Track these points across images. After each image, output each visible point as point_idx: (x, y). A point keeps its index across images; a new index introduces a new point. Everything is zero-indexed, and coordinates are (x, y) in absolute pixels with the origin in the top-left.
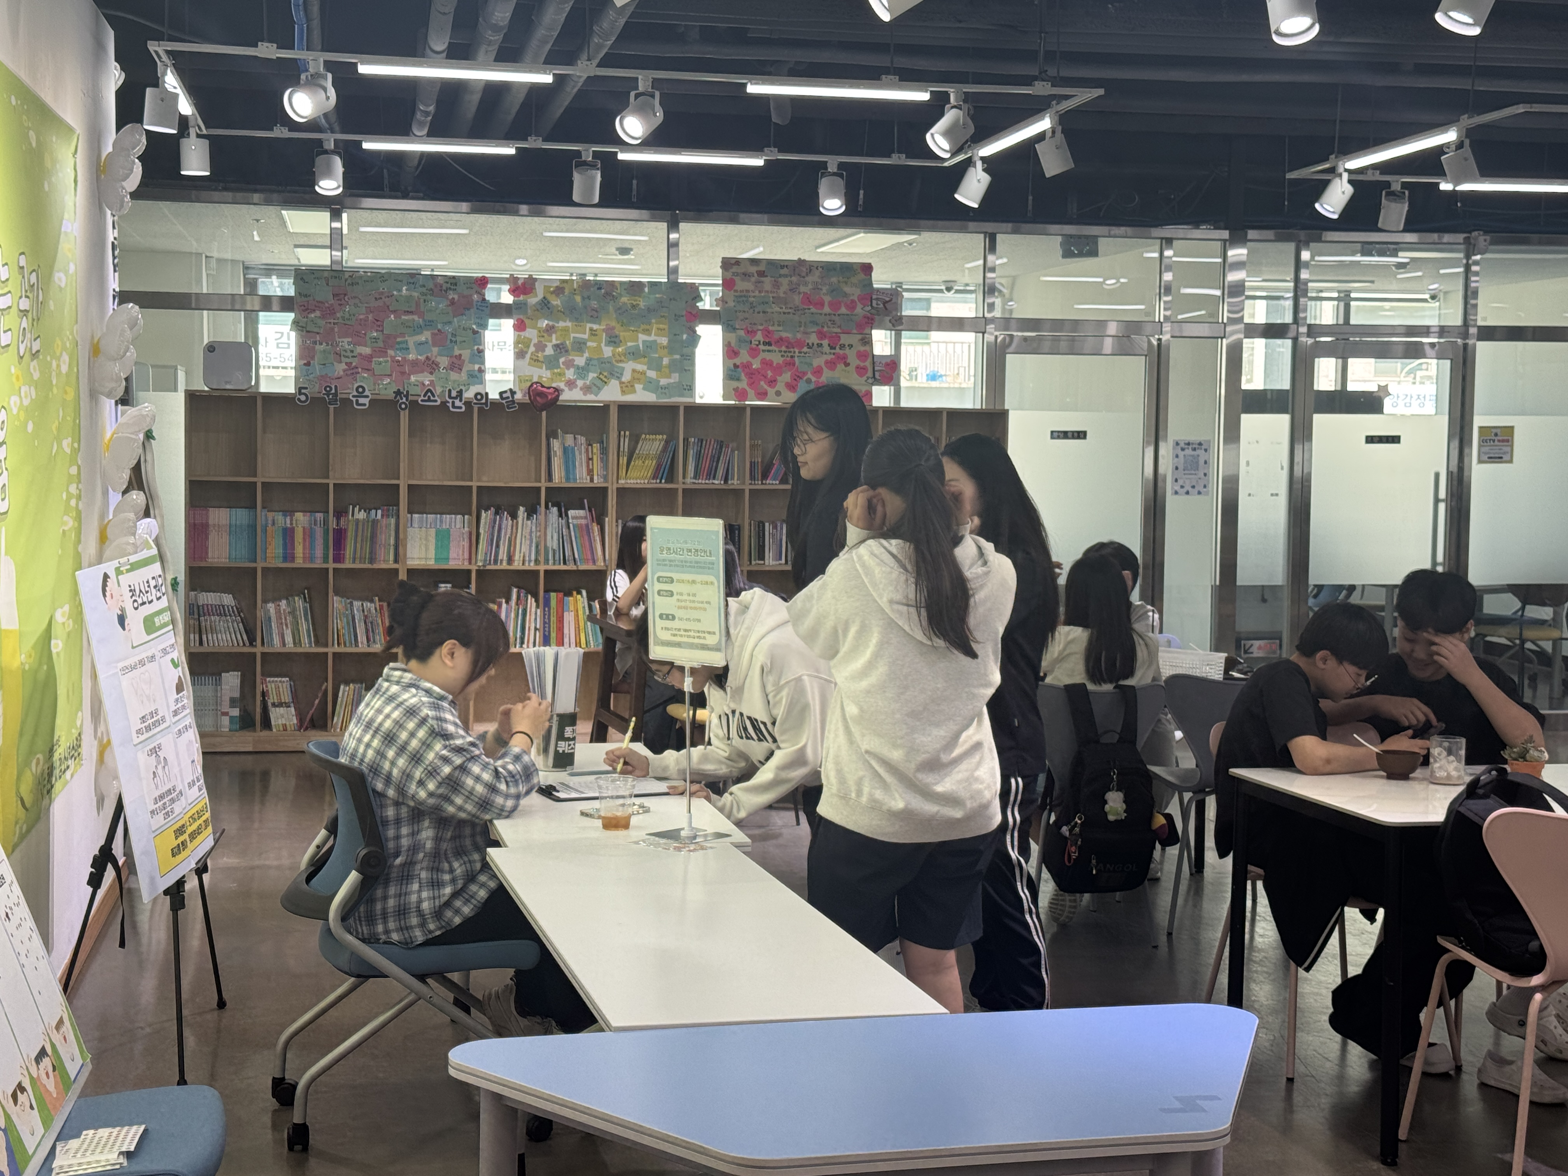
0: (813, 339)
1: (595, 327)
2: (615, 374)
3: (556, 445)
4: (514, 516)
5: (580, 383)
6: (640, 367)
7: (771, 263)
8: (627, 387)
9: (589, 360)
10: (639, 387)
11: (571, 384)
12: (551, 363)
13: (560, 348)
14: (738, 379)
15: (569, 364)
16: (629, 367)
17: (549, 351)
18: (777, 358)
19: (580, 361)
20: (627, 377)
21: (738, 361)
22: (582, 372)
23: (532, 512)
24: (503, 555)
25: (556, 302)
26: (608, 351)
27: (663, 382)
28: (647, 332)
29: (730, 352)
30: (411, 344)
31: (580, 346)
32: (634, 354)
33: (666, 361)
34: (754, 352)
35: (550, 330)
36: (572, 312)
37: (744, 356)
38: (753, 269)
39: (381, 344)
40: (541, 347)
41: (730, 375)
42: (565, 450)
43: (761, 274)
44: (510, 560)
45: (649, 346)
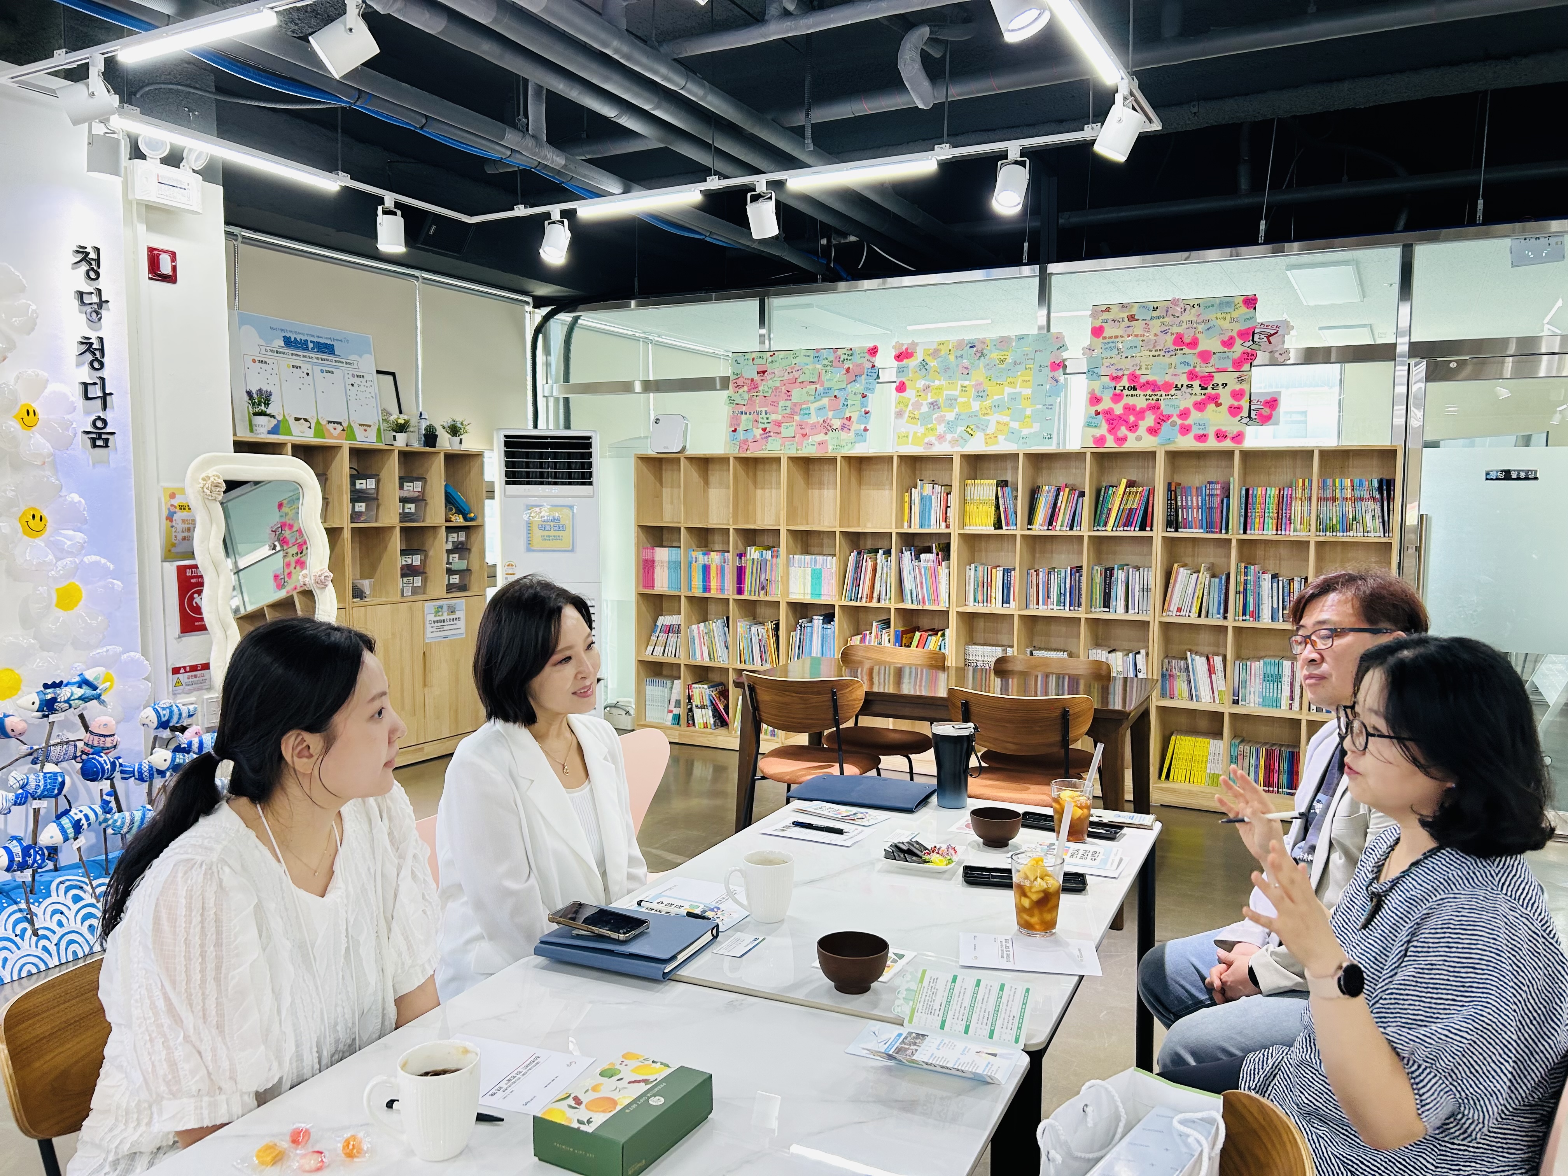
0: (1184, 380)
1: (966, 383)
2: (981, 426)
3: (916, 493)
4: (874, 558)
5: (949, 436)
6: (1004, 419)
7: (1143, 305)
8: (990, 438)
9: (958, 416)
10: (1001, 438)
11: (941, 438)
14: (1098, 424)
15: (941, 420)
16: (994, 418)
17: (925, 409)
19: (951, 415)
20: (991, 430)
22: (951, 426)
23: (888, 555)
24: (862, 593)
25: (933, 363)
26: (976, 406)
27: (1025, 432)
28: (1013, 384)
29: (1095, 400)
30: (812, 411)
32: (1000, 407)
33: (1029, 412)
34: (1117, 398)
35: (926, 389)
36: (946, 371)
37: (1107, 403)
38: (1123, 314)
39: (788, 411)
41: (1091, 422)
42: (922, 498)
43: (1133, 317)
44: (868, 598)
45: (1013, 398)
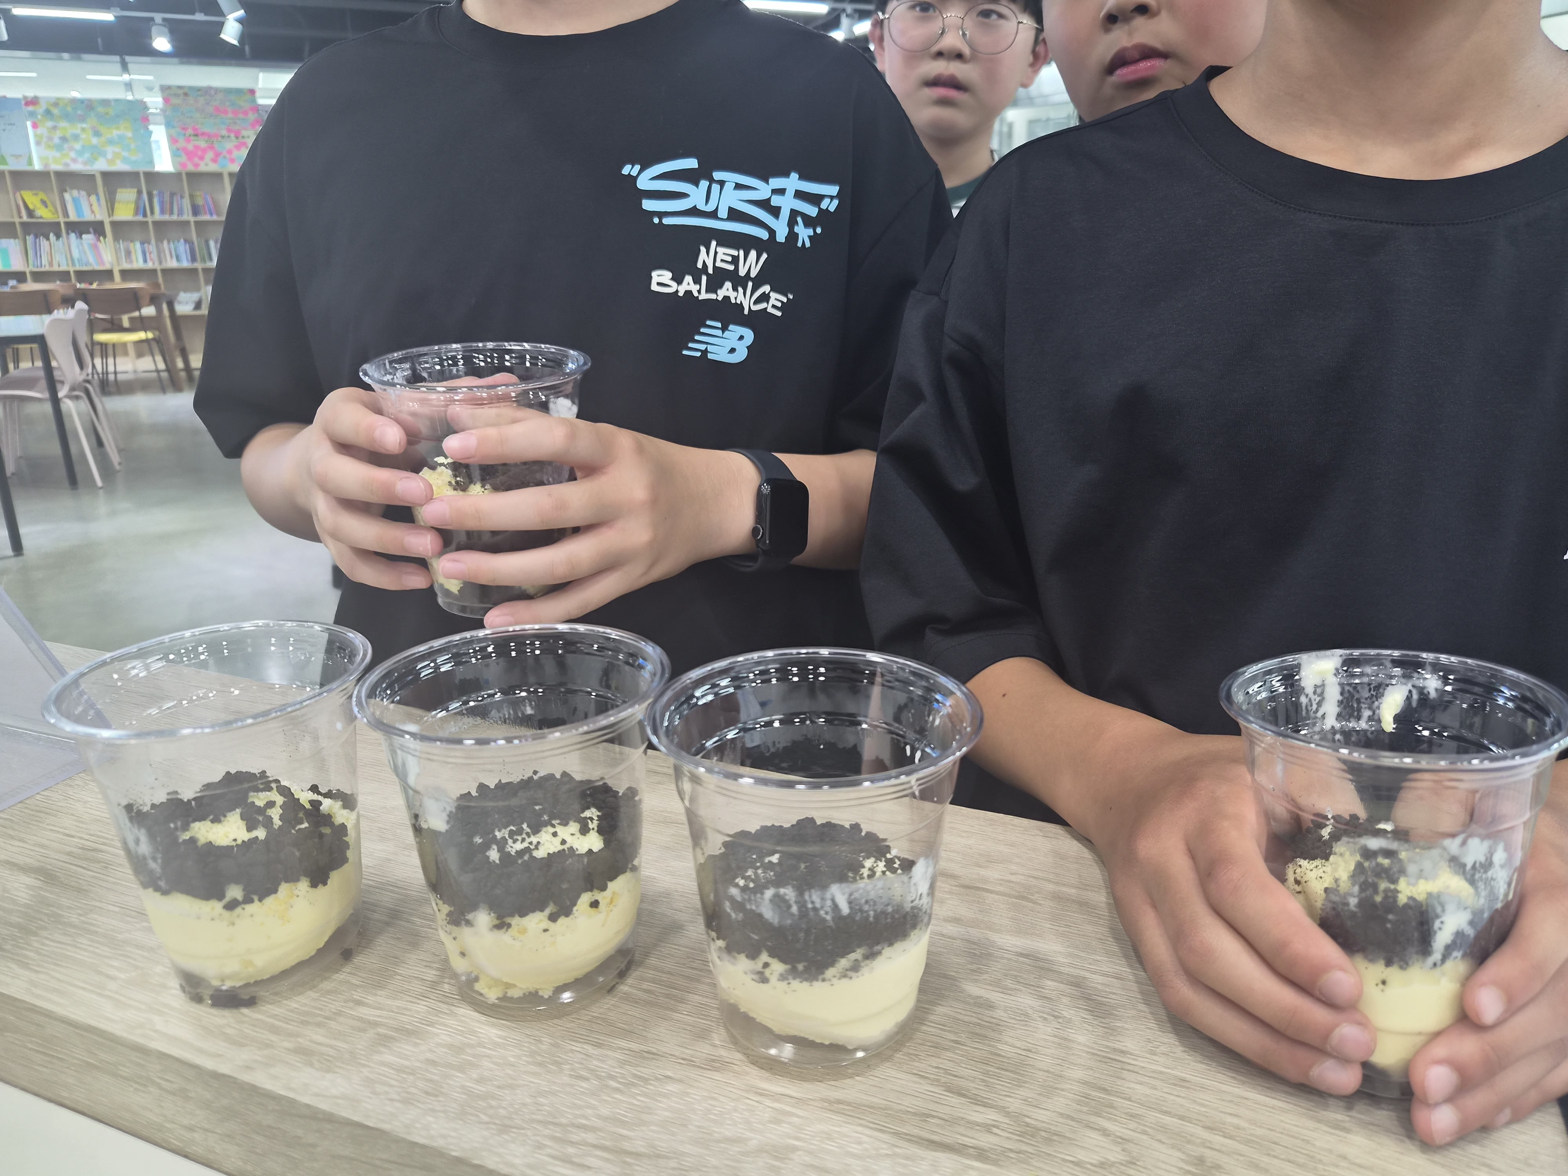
0: (224, 133)
1: (84, 125)
2: (103, 154)
3: (67, 196)
4: (48, 239)
5: (80, 160)
6: (117, 149)
7: (191, 88)
8: (110, 162)
9: (83, 147)
10: (118, 162)
11: (74, 160)
12: (59, 148)
13: (64, 139)
14: (179, 156)
15: (71, 149)
16: (110, 150)
17: (56, 140)
18: (202, 143)
19: (78, 146)
20: (109, 156)
21: (179, 145)
22: (80, 153)
23: (58, 236)
24: (45, 261)
25: (55, 111)
26: (95, 141)
27: (133, 158)
28: (117, 128)
29: (173, 140)
31: (76, 137)
32: (111, 142)
33: (133, 146)
34: (188, 141)
35: (55, 128)
36: (66, 117)
37: (182, 143)
38: (180, 92)
40: (50, 139)
41: (174, 154)
42: (74, 199)
43: (186, 94)
44: (51, 264)
45: (121, 137)
